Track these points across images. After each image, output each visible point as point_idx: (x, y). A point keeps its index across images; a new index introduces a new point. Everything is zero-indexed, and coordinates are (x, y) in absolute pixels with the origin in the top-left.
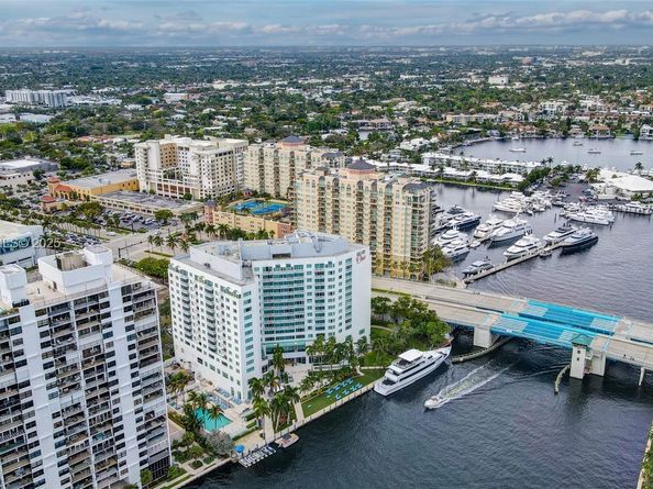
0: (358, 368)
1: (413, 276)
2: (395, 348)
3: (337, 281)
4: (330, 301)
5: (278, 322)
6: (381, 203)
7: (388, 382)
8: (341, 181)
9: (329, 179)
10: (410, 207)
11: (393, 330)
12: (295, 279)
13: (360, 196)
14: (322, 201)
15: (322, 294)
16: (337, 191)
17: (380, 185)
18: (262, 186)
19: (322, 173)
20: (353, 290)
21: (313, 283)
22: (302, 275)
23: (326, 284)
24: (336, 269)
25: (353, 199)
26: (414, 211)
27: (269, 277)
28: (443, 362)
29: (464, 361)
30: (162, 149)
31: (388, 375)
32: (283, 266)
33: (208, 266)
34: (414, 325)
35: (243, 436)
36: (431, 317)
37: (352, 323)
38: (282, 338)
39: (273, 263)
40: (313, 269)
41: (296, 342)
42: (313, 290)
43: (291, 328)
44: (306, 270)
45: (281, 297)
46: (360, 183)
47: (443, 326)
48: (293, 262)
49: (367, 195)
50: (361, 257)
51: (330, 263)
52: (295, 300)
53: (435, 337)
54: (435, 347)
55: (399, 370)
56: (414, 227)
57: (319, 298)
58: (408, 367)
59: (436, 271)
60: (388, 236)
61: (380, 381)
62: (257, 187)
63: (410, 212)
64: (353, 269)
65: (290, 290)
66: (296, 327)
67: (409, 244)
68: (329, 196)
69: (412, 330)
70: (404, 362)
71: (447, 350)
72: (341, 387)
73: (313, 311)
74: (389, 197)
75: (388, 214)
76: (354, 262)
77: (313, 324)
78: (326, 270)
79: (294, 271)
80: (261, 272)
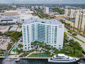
3: (52, 31)
4: (50, 35)
23: (49, 31)
27: (39, 26)
44: (45, 26)
50: (60, 27)
51: (50, 26)
65: (42, 30)
66: (43, 39)
73: (47, 36)
76: (58, 27)
77: (47, 39)
79: (43, 26)
80: (37, 25)
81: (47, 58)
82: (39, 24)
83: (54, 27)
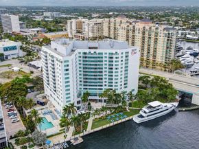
0: (127, 108)
1: (165, 70)
2: (148, 100)
3: (120, 62)
4: (116, 72)
5: (90, 81)
6: (153, 36)
7: (141, 116)
8: (136, 27)
9: (131, 26)
10: (166, 38)
11: (149, 91)
12: (98, 59)
13: (144, 33)
14: (128, 36)
15: (112, 69)
16: (134, 31)
17: (153, 28)
18: (109, 35)
19: (128, 24)
20: (129, 69)
21: (107, 63)
22: (102, 57)
23: (114, 63)
24: (120, 56)
25: (141, 35)
26: (168, 40)
27: (86, 57)
28: (174, 110)
29: (186, 111)
30: (76, 22)
31: (141, 113)
32: (92, 52)
33: (56, 49)
34: (160, 89)
35: (56, 135)
36: (170, 86)
37: (128, 85)
38: (92, 89)
39: (88, 51)
40: (107, 55)
41: (98, 92)
42: (107, 66)
43: (96, 84)
44: (104, 55)
45: (92, 68)
46: (144, 27)
47: (175, 92)
48: (97, 51)
49: (147, 33)
50: (134, 52)
51: (116, 53)
52: (98, 70)
53: (170, 96)
54: (170, 102)
55: (147, 111)
56: (167, 48)
57: (110, 70)
58: (153, 109)
59: (176, 69)
60: (155, 51)
61: (137, 115)
62: (107, 35)
63: (166, 40)
64: (129, 58)
65: (96, 65)
66: (98, 84)
67: (164, 56)
68: (131, 34)
69: (159, 92)
70: (151, 107)
71: (176, 104)
72: (116, 116)
73: (107, 77)
74: (157, 33)
75: (156, 42)
76: (130, 54)
77: (107, 84)
78: (114, 56)
79: (98, 56)
80: (82, 55)
81: (131, 118)
82: (85, 53)
83: (124, 55)
